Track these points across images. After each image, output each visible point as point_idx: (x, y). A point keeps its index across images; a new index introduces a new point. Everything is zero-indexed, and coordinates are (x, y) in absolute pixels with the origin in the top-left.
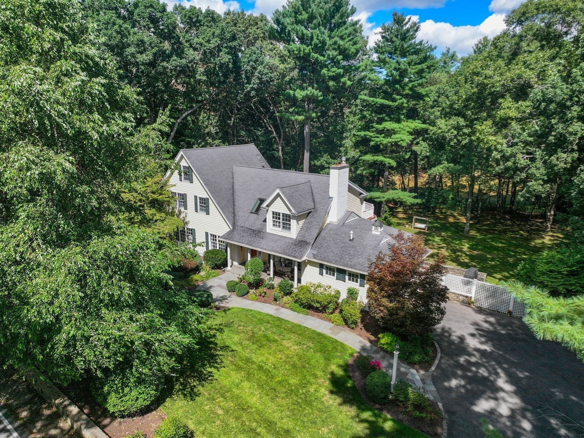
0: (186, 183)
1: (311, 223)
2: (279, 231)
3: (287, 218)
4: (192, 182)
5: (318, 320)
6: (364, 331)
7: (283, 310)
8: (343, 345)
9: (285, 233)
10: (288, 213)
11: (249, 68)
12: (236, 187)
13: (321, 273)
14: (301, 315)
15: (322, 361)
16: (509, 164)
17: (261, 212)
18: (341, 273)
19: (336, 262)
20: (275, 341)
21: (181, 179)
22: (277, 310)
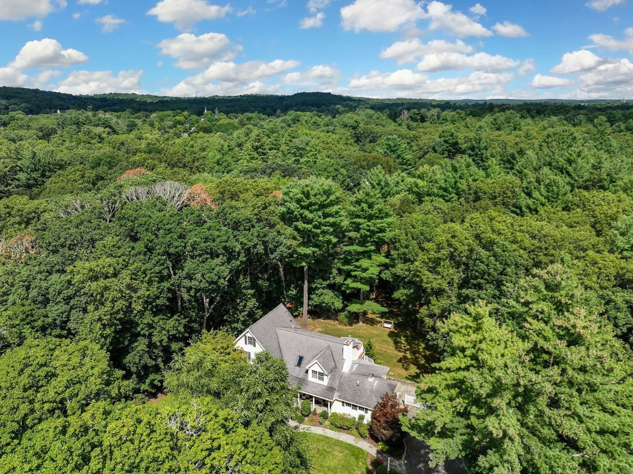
0: (251, 346)
1: (334, 375)
2: (316, 381)
3: (321, 375)
4: (255, 346)
5: (346, 435)
6: (370, 440)
7: (327, 430)
8: (362, 450)
9: (320, 382)
10: (322, 372)
11: (272, 246)
12: (282, 346)
13: (343, 405)
14: (337, 433)
15: (355, 461)
16: (435, 343)
17: (302, 365)
18: (355, 407)
19: (352, 401)
20: (330, 452)
21: (246, 343)
22: (323, 430)
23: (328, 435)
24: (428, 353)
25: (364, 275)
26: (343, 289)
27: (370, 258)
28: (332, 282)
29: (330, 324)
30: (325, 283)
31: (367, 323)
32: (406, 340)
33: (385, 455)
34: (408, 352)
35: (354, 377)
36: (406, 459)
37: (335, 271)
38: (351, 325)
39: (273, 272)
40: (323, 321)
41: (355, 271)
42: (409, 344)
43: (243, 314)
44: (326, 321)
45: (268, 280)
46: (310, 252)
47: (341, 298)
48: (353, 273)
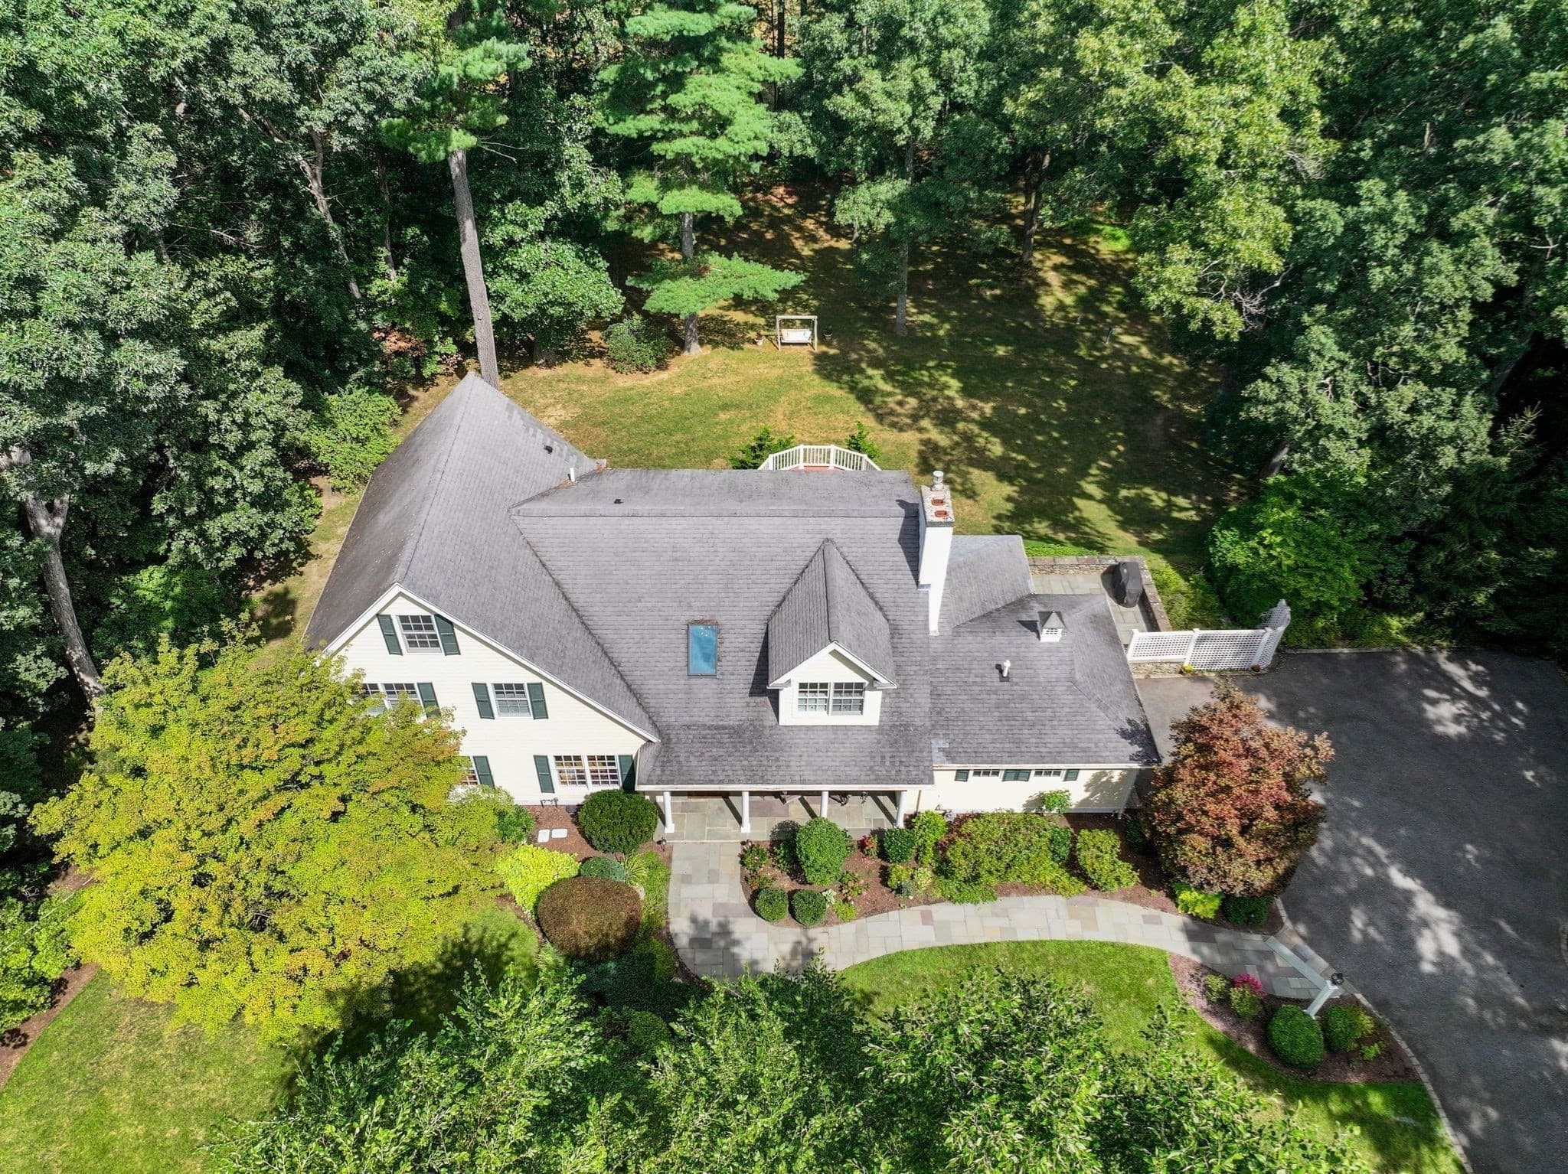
0: (434, 656)
2: (822, 718)
3: (850, 690)
7: (934, 912)
9: (844, 718)
10: (855, 680)
13: (961, 779)
17: (722, 668)
18: (1017, 773)
21: (394, 648)
22: (927, 919)
23: (961, 936)
24: (988, 408)
25: (722, 147)
26: (611, 225)
27: (714, 63)
28: (573, 204)
29: (580, 379)
30: (538, 216)
31: (715, 344)
32: (889, 376)
33: (1223, 936)
34: (926, 423)
35: (972, 644)
36: (1294, 920)
37: (576, 153)
38: (661, 365)
39: (277, 209)
40: (545, 372)
41: (669, 136)
42: (909, 389)
43: (251, 461)
44: (560, 370)
45: (269, 247)
46: (491, 66)
47: (603, 264)
48: (668, 149)
